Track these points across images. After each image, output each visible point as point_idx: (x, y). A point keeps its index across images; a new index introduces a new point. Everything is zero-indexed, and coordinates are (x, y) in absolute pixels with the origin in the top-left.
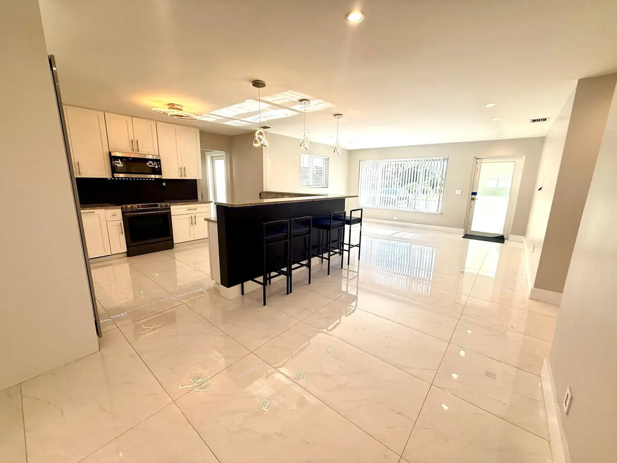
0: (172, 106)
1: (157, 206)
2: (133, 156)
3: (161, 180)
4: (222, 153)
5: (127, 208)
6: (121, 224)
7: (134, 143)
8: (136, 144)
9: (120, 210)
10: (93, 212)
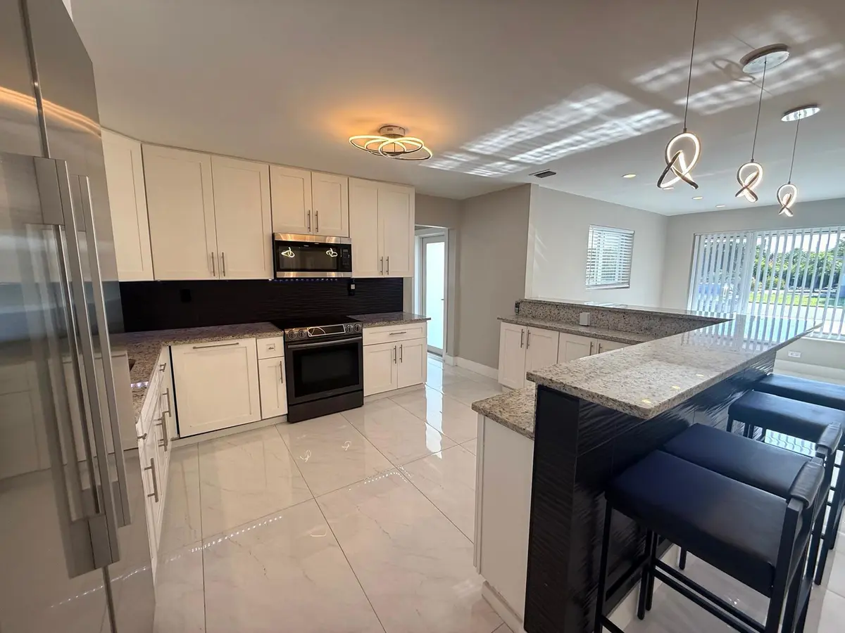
0: (388, 130)
1: (341, 329)
2: (308, 239)
3: (350, 281)
4: (442, 230)
5: (292, 334)
6: (281, 365)
7: (312, 217)
8: (315, 217)
9: (282, 338)
10: (238, 344)
